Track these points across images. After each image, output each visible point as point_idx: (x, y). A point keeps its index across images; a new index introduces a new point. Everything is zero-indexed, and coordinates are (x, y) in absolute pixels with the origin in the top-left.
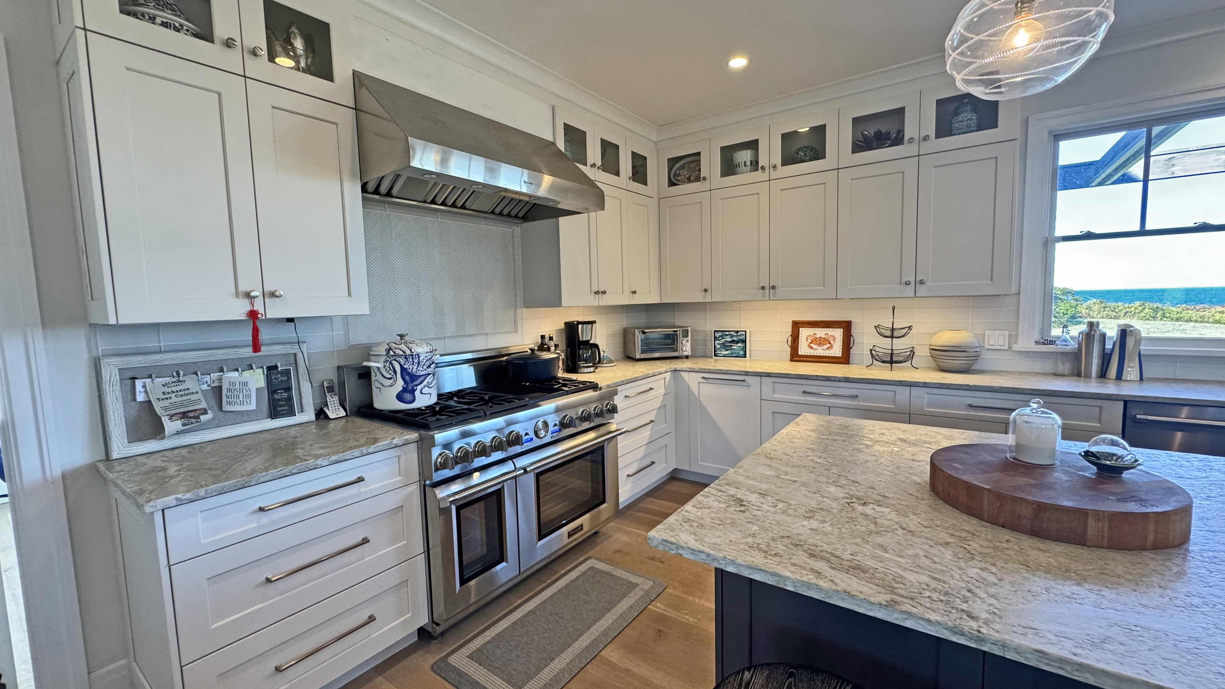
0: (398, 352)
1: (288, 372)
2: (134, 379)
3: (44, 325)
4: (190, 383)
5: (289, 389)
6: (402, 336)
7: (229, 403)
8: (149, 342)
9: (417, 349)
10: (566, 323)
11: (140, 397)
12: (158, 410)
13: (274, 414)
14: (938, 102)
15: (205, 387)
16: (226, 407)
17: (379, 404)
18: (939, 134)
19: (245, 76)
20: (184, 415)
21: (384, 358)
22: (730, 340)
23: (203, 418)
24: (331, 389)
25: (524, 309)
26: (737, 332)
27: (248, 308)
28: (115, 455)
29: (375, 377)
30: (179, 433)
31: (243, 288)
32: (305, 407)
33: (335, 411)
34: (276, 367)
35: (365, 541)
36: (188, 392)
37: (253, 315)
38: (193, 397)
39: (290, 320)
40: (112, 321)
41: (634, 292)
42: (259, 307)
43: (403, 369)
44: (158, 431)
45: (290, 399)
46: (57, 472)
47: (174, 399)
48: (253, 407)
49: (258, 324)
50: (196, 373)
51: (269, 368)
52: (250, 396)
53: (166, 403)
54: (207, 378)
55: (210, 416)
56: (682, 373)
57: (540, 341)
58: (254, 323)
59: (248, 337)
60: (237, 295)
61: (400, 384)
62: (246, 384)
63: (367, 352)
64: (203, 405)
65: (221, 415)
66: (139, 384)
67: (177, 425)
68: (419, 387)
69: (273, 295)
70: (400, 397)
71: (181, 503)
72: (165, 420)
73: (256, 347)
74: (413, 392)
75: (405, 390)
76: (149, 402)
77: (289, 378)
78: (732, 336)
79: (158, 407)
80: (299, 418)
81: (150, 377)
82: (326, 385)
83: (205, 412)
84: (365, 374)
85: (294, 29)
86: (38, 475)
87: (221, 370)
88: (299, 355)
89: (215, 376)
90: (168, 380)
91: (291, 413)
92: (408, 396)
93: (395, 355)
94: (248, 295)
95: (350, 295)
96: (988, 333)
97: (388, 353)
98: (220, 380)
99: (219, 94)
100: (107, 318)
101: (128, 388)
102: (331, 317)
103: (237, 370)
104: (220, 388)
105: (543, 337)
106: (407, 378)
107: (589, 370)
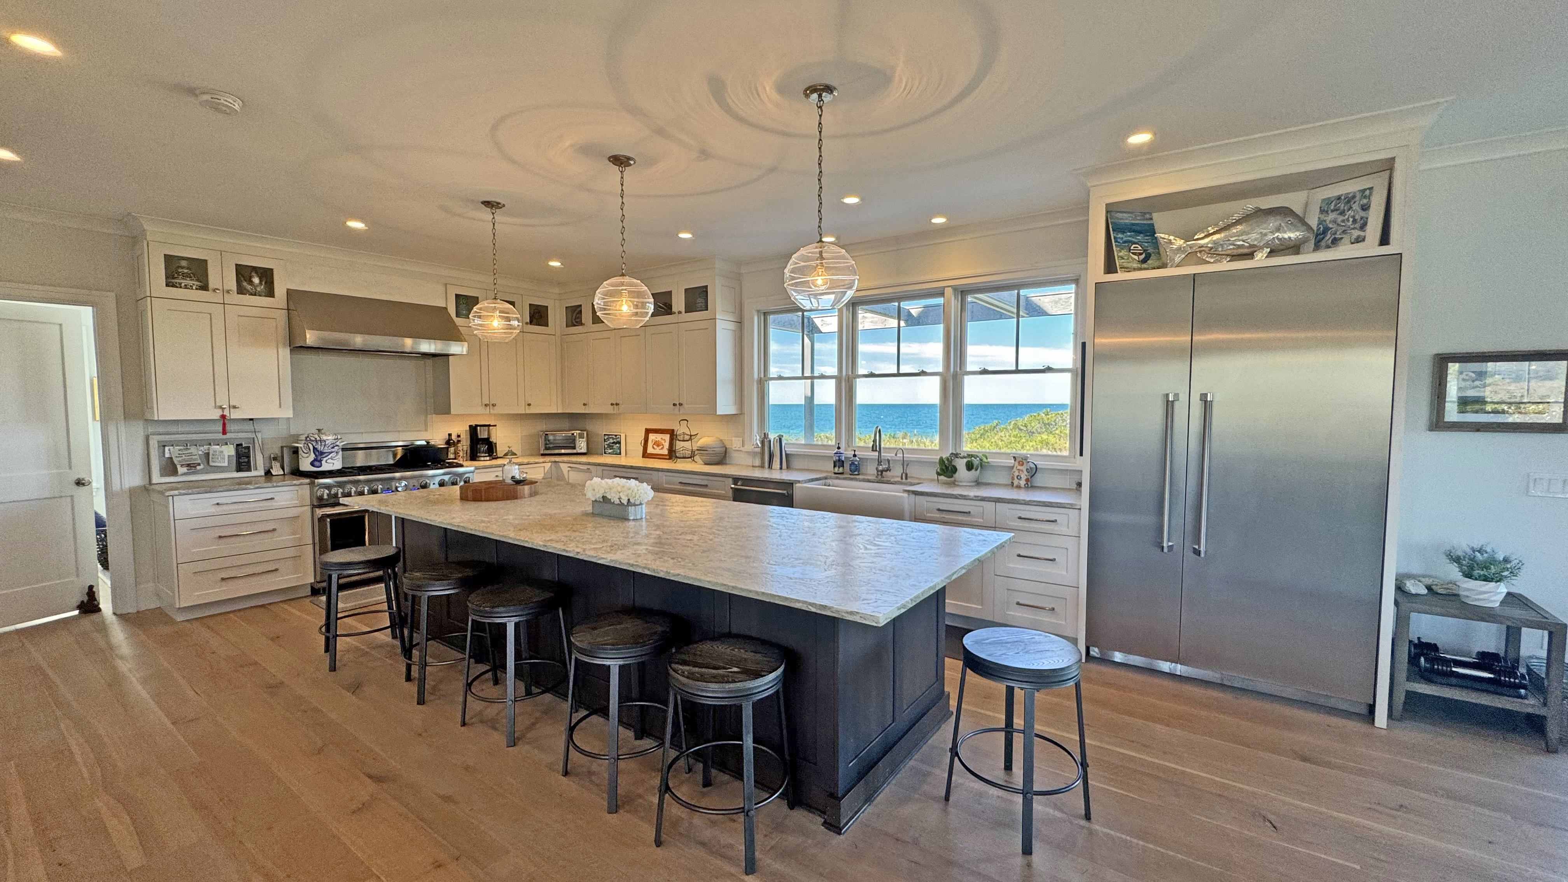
0: (312, 438)
1: (248, 448)
2: (164, 446)
3: (125, 418)
4: (193, 450)
5: (249, 457)
6: (319, 430)
7: (213, 462)
8: (173, 429)
9: (324, 437)
10: (470, 426)
11: (167, 455)
12: (176, 462)
13: (239, 469)
14: (686, 290)
15: (200, 453)
16: (211, 464)
17: (302, 468)
18: (687, 311)
19: (224, 304)
20: (188, 465)
21: (303, 442)
22: (612, 441)
23: (198, 467)
24: (275, 459)
25: (434, 415)
26: (616, 436)
27: (221, 413)
28: (154, 481)
29: (300, 452)
30: (185, 474)
31: (218, 404)
32: (258, 468)
33: (276, 470)
34: (241, 445)
35: (274, 530)
36: (191, 454)
37: (223, 417)
38: (194, 457)
39: (251, 419)
40: (156, 419)
41: (529, 405)
42: (226, 413)
43: (314, 448)
44: (174, 472)
45: (249, 462)
46: (127, 486)
47: (184, 457)
48: (226, 464)
49: (226, 421)
50: (196, 445)
51: (237, 445)
52: (224, 459)
53: (180, 459)
54: (202, 448)
55: (202, 467)
56: (560, 464)
57: (447, 437)
58: (224, 421)
59: (221, 429)
60: (215, 407)
61: (312, 457)
62: (222, 452)
63: (296, 438)
64: (199, 461)
65: (209, 468)
66: (167, 449)
67: (185, 470)
68: (325, 459)
69: (234, 407)
70: (312, 464)
71: (180, 495)
72: (179, 467)
73: (224, 432)
74: (321, 461)
75: (315, 460)
76: (171, 458)
77: (249, 451)
78: (613, 439)
79: (176, 461)
80: (253, 473)
81: (172, 446)
82: (272, 456)
83: (199, 465)
84: (296, 451)
85: (253, 274)
86: (119, 488)
87: (210, 444)
88: (256, 439)
89: (206, 447)
90: (181, 447)
91: (249, 470)
92: (317, 463)
93: (310, 440)
94: (221, 407)
95: (280, 407)
96: (734, 439)
97: (306, 440)
98: (209, 449)
99: (210, 314)
100: (154, 417)
101: (161, 451)
102: (278, 419)
103: (218, 445)
104: (208, 454)
105: (450, 435)
106: (317, 453)
107: (485, 459)
